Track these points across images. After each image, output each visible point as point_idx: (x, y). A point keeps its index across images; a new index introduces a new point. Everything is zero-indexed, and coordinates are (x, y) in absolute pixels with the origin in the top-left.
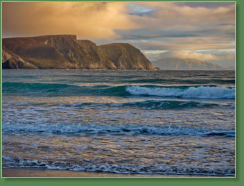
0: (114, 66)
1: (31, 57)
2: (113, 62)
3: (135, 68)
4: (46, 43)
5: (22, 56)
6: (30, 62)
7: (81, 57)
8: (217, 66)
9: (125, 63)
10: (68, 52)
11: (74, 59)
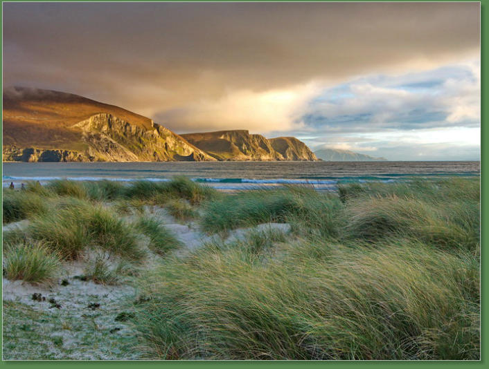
0: (283, 158)
1: (210, 150)
2: (281, 153)
3: (300, 160)
4: (222, 137)
5: (202, 150)
6: (209, 154)
7: (254, 150)
8: (369, 157)
9: (292, 155)
10: (242, 145)
11: (247, 151)
